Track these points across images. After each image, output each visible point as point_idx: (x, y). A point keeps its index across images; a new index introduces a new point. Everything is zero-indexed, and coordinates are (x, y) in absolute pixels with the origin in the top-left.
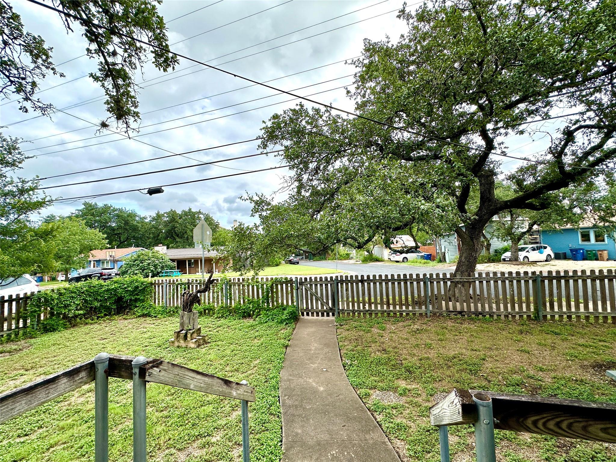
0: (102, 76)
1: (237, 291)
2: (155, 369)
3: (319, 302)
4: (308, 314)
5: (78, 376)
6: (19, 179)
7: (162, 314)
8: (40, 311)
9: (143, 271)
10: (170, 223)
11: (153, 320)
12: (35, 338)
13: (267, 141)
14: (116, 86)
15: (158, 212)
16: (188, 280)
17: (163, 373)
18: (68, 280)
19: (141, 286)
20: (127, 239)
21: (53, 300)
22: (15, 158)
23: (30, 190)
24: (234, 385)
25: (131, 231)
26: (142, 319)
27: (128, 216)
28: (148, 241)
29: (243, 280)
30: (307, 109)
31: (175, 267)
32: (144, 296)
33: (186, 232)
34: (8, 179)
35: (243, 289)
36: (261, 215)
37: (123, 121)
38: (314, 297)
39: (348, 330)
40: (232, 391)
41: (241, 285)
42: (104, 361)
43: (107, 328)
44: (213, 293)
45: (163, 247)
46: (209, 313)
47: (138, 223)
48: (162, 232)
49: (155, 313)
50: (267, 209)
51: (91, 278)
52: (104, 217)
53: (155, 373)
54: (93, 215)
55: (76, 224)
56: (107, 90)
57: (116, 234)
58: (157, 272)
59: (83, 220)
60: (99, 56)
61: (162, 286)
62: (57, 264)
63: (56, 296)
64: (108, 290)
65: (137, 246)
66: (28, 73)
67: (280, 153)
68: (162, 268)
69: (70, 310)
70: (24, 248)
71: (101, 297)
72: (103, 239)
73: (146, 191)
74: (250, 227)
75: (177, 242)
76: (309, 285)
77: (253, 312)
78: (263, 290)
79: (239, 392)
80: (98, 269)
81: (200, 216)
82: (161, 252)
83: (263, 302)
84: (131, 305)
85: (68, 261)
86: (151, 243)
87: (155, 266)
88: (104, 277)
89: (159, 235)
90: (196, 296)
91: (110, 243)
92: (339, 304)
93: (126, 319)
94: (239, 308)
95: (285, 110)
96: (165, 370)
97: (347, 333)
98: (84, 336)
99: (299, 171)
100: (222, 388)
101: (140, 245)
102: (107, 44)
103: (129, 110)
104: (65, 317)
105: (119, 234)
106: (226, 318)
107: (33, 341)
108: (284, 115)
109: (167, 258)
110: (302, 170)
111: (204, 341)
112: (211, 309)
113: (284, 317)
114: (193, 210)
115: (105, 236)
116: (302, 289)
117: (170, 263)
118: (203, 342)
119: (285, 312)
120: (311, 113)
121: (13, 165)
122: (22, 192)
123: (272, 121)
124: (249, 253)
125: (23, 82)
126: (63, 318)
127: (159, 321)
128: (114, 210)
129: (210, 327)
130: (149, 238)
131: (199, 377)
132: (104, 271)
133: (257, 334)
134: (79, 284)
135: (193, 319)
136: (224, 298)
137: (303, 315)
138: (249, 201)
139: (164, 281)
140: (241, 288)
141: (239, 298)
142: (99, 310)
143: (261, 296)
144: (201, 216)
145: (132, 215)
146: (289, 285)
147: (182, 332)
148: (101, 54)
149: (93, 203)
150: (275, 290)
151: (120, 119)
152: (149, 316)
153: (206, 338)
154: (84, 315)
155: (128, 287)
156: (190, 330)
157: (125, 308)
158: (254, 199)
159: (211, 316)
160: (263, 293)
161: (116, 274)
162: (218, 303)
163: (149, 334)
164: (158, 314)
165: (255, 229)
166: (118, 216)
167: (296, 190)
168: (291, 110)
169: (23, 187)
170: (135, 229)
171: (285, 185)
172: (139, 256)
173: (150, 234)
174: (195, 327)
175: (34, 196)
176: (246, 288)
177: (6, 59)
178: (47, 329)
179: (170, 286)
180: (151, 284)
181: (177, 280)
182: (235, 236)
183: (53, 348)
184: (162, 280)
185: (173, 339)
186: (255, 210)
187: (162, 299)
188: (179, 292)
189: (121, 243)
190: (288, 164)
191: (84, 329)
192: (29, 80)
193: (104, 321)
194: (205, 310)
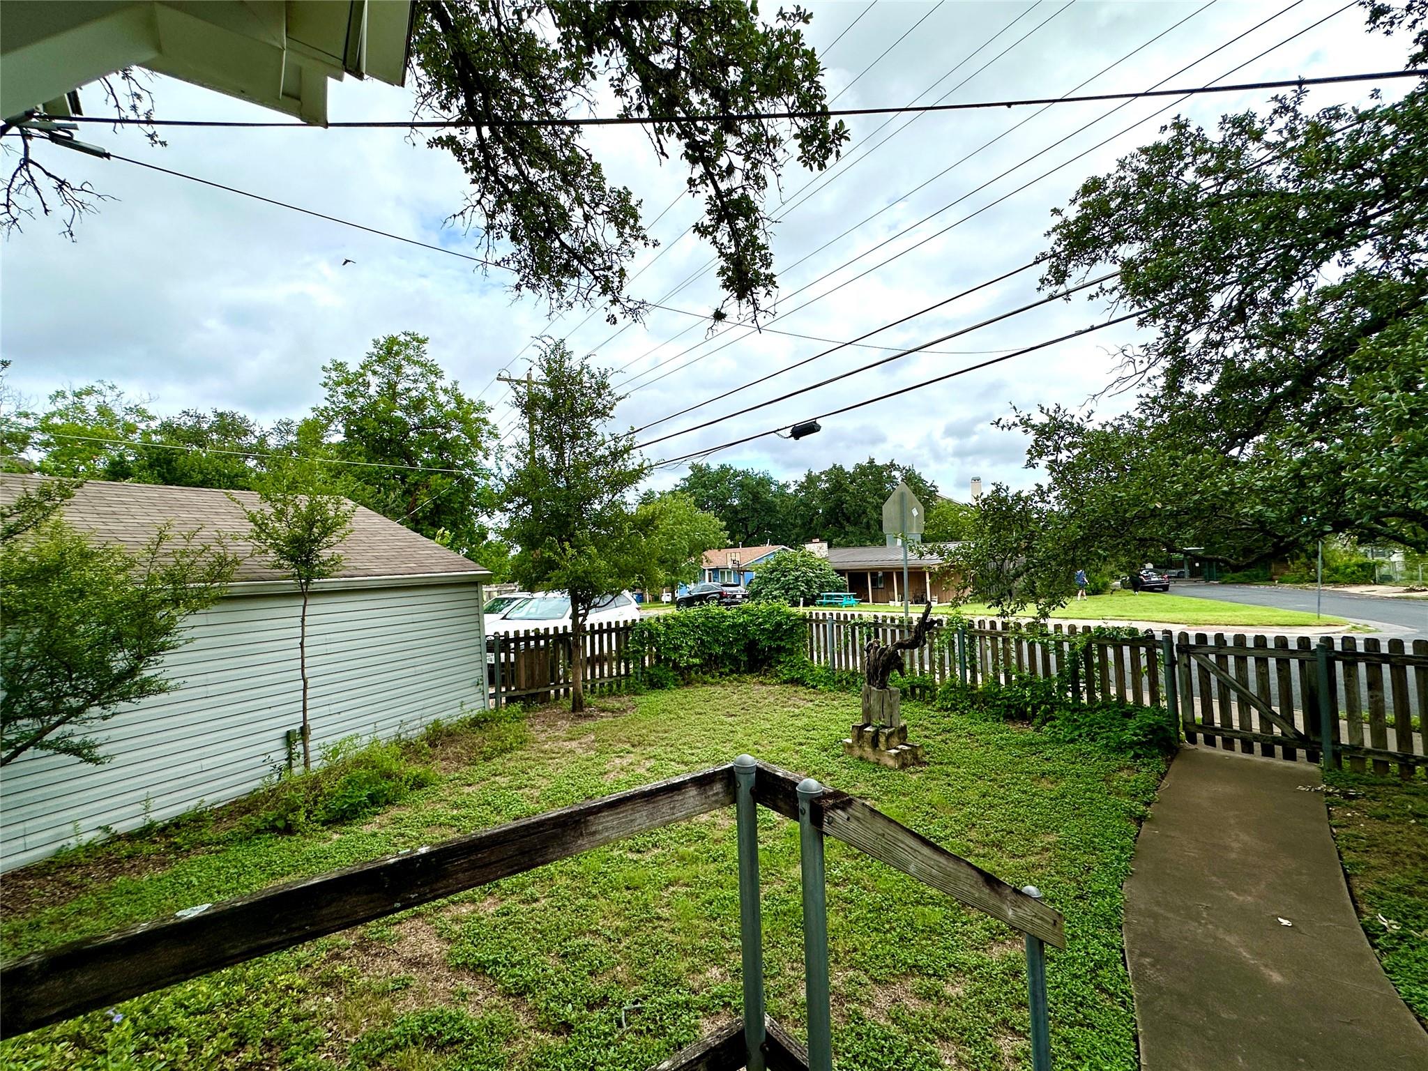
0: (713, 223)
1: (989, 653)
2: (839, 811)
3: (1255, 713)
4: (1210, 741)
5: (712, 789)
6: (612, 435)
7: (826, 684)
8: (643, 651)
9: (787, 592)
10: (831, 493)
11: (810, 693)
12: (640, 695)
13: (1068, 260)
14: (735, 235)
15: (810, 472)
16: (876, 617)
17: (853, 825)
18: (677, 603)
19: (786, 624)
20: (759, 529)
21: (659, 635)
22: (605, 402)
23: (624, 452)
24: (1007, 891)
25: (763, 513)
26: (791, 689)
27: (758, 484)
28: (794, 532)
29: (1005, 626)
30: (1200, 129)
31: (845, 587)
32: (793, 643)
33: (864, 512)
34: (599, 438)
35: (1004, 648)
36: (1055, 461)
37: (748, 301)
38: (1233, 695)
39: (1383, 818)
40: (1005, 907)
41: (1000, 639)
42: (748, 771)
43: (735, 696)
44: (931, 650)
45: (820, 544)
46: (922, 695)
47: (775, 496)
48: (818, 513)
49: (814, 680)
50: (1072, 445)
51: (708, 601)
52: (721, 488)
53: (841, 822)
54: (704, 486)
55: (682, 504)
56: (721, 248)
57: (740, 520)
58: (812, 595)
59: (690, 497)
60: (707, 186)
61: (825, 627)
62: (661, 574)
63: (662, 629)
64: (734, 626)
65: (774, 543)
66: (615, 257)
67: (1108, 285)
68: (821, 587)
69: (681, 656)
70: (620, 549)
71: (723, 637)
72: (721, 530)
73: (788, 432)
74: (1023, 495)
75: (846, 534)
76: (1212, 657)
77: (1035, 709)
78: (1060, 654)
79: (1020, 913)
80: (716, 585)
81: (893, 473)
82: (818, 555)
83: (1059, 687)
84: (771, 658)
85: (674, 569)
86: (798, 535)
87: (808, 583)
88: (725, 600)
89: (812, 520)
90: (894, 654)
91: (731, 537)
92: (1336, 728)
93: (764, 684)
94: (996, 694)
95: (1122, 157)
96: (858, 819)
97: (1378, 827)
98: (702, 704)
99: (1174, 323)
100: (980, 891)
101: (780, 540)
102: (719, 155)
103: (757, 273)
104: (676, 666)
105: (744, 519)
106: (962, 713)
107: (637, 699)
108: (1122, 174)
109: (829, 568)
110: (1183, 318)
111: (916, 757)
112: (927, 688)
113: (1127, 736)
114: (879, 462)
115: (724, 523)
116: (1188, 666)
117: (834, 577)
118: (912, 759)
119: (1132, 724)
120: (1215, 136)
121: (604, 414)
122: (616, 455)
123: (1080, 201)
124: (1023, 559)
125: (610, 274)
126: (673, 667)
127: (822, 697)
128: (736, 474)
129: (927, 728)
130: (794, 526)
131: (926, 851)
132: (725, 588)
133: (1047, 767)
134: (692, 611)
135: (890, 705)
136: (958, 665)
137: (1192, 739)
138: (1020, 428)
139: (828, 616)
140: (1000, 645)
141: (995, 669)
142: (722, 662)
143: (1054, 672)
144: (896, 474)
145: (765, 482)
146: (1143, 650)
147: (867, 729)
148: (709, 182)
149: (704, 465)
150: (1096, 660)
151: (744, 297)
152: (803, 685)
153: (920, 752)
154: (701, 666)
155: (765, 622)
156: (884, 727)
157: (763, 662)
158: (1033, 422)
159: (928, 703)
160: (1060, 664)
161: (744, 596)
162: (943, 674)
163: (806, 720)
164: (819, 682)
165: (1037, 499)
166: (742, 485)
167: (1161, 382)
168: (1144, 151)
169: (616, 449)
170: (770, 508)
171: (1130, 370)
172: (779, 563)
173: (796, 518)
174: (894, 723)
175: (630, 462)
176: (1013, 646)
177: (589, 244)
178: (655, 684)
179: (839, 627)
180: (804, 619)
181: (853, 616)
182: (985, 518)
183: (663, 717)
184: (824, 614)
185: (849, 741)
186: (1037, 451)
187: (826, 653)
188: (857, 640)
189: (749, 536)
190: (1136, 309)
191: (700, 692)
192: (616, 268)
193: (730, 682)
194: (913, 689)
